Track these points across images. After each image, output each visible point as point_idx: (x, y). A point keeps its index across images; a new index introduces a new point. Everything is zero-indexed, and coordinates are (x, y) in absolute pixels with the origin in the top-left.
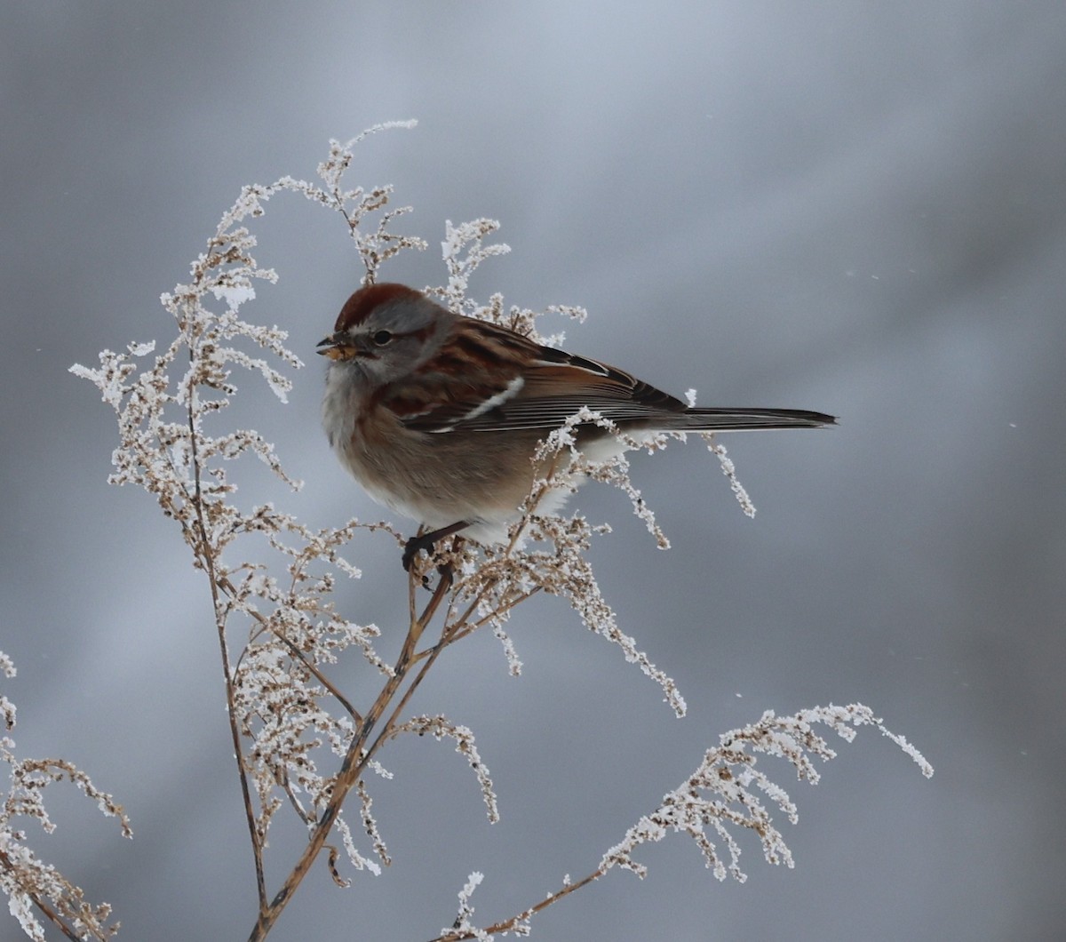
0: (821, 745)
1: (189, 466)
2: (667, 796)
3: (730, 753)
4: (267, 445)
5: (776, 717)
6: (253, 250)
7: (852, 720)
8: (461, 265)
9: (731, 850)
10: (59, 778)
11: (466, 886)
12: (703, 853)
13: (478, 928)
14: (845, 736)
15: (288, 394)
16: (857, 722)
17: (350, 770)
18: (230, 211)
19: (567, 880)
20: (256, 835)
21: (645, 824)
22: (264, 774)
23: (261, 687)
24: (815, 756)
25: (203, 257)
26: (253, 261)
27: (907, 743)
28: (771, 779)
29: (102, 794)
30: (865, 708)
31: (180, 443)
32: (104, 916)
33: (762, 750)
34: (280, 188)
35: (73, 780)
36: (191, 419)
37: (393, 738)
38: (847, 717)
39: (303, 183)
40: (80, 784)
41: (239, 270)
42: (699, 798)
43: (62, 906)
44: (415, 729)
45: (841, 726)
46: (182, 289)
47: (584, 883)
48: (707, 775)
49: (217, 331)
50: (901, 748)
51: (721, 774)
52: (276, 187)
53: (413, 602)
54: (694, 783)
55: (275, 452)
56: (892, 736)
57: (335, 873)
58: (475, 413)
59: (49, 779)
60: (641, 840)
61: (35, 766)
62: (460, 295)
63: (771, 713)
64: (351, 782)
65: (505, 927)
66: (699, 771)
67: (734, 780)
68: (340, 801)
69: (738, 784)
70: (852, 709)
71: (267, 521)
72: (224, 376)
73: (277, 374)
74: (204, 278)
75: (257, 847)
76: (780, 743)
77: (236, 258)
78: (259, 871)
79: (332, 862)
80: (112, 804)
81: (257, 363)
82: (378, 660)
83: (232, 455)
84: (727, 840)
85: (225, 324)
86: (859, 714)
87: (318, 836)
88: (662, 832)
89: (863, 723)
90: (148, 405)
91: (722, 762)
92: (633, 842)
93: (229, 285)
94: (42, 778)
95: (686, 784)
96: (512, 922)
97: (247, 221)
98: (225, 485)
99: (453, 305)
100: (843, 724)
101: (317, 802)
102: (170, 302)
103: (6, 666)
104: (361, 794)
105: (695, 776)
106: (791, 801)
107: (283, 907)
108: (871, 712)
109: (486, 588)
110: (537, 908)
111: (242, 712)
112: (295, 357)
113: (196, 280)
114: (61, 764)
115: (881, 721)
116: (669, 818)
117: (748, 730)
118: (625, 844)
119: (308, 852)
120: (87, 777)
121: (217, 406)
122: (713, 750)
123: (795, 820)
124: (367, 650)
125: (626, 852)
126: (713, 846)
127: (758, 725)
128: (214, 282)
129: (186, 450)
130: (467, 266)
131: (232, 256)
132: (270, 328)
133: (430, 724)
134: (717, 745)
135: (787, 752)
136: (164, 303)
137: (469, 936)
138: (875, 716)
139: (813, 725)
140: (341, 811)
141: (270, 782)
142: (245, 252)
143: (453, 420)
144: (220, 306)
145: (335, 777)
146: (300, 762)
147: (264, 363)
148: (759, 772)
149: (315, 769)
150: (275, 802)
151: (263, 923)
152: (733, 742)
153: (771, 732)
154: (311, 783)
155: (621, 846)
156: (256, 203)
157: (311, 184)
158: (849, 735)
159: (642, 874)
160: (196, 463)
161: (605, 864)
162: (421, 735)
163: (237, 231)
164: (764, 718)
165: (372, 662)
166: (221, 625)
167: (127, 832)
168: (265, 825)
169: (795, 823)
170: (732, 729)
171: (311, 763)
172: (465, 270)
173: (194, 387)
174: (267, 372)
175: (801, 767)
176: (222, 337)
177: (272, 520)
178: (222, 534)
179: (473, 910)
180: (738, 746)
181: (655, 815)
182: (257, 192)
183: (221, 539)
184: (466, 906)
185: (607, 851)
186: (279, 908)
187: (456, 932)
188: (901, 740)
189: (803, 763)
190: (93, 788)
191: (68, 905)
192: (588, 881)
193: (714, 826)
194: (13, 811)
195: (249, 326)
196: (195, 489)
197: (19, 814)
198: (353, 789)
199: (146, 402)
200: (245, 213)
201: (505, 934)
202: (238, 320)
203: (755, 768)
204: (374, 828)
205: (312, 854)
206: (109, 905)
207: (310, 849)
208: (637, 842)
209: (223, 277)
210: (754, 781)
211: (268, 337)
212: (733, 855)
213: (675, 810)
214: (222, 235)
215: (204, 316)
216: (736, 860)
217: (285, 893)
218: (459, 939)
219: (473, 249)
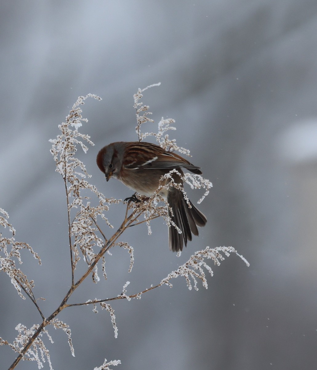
0: (221, 256)
1: (64, 169)
2: (180, 267)
3: (197, 257)
4: (83, 165)
5: (209, 248)
6: (81, 113)
7: (229, 251)
8: (163, 129)
9: (195, 282)
10: (24, 248)
11: (125, 285)
12: (187, 282)
13: (127, 296)
14: (227, 255)
15: (87, 151)
16: (230, 251)
17: (101, 253)
18: (75, 103)
19: (152, 286)
20: (73, 266)
21: (173, 273)
22: (76, 251)
23: (78, 228)
24: (219, 260)
25: (69, 116)
26: (81, 116)
27: (243, 257)
28: (207, 264)
29: (35, 253)
30: (233, 248)
31: (62, 163)
32: (32, 283)
33: (205, 257)
34: (88, 97)
35: (28, 248)
36: (65, 157)
37: (113, 247)
38: (228, 250)
39: (94, 95)
40: (30, 250)
41: (78, 119)
42: (188, 268)
43: (21, 280)
44: (119, 245)
45: (226, 252)
46: (64, 124)
47: (156, 287)
48: (191, 262)
49: (73, 135)
50: (241, 259)
51: (194, 262)
52: (87, 97)
53: (127, 213)
54: (187, 264)
55: (85, 167)
56: (239, 255)
57: (94, 279)
58: (144, 164)
59: (22, 247)
60: (172, 277)
61: (18, 244)
62: (159, 137)
63: (208, 247)
64: (101, 256)
65: (134, 296)
66: (189, 261)
67: (198, 264)
68: (98, 260)
69: (198, 265)
70: (229, 248)
71: (83, 185)
72: (74, 147)
73: (84, 146)
74: (69, 121)
75: (73, 269)
76: (210, 255)
77: (77, 115)
78: (73, 276)
79: (93, 276)
80: (37, 256)
81: (80, 142)
82: (109, 224)
83: (74, 167)
84: (194, 279)
85: (75, 133)
86: (231, 249)
87: (90, 269)
88: (177, 275)
89: (232, 252)
90: (54, 153)
91: (195, 259)
92: (170, 277)
93: (75, 123)
94: (20, 247)
95: (185, 264)
96: (136, 295)
97: (80, 106)
98: (73, 175)
99: (158, 139)
100: (227, 252)
101: (92, 260)
102: (61, 127)
103: (7, 215)
104: (103, 260)
105: (188, 262)
106: (212, 270)
107: (78, 285)
108: (234, 249)
109: (143, 211)
110: (143, 292)
111: (72, 234)
112: (93, 143)
113: (67, 122)
114: (25, 244)
115: (236, 251)
116: (179, 272)
117: (202, 251)
118: (168, 278)
119: (87, 272)
120: (31, 248)
121: (72, 154)
122: (193, 256)
123: (212, 275)
124: (106, 221)
125: (168, 280)
126: (190, 281)
127: (205, 250)
128: (71, 122)
129: (63, 165)
130: (164, 130)
131: (76, 115)
132: (86, 135)
133: (123, 244)
134: (194, 255)
135: (212, 257)
136: (59, 127)
137: (125, 297)
138: (235, 250)
139: (219, 251)
140: (97, 263)
141: (78, 253)
142: (79, 114)
143: (139, 166)
144: (73, 129)
145: (97, 254)
146: (89, 249)
147: (82, 142)
148: (204, 262)
149: (93, 251)
150: (79, 258)
151: (72, 289)
152: (198, 254)
153: (208, 252)
154: (91, 255)
155: (166, 278)
156: (82, 101)
157: (96, 95)
158: (228, 255)
159: (171, 286)
160: (66, 169)
161: (162, 283)
162: (121, 247)
163: (77, 109)
164: (206, 248)
165: (108, 224)
166: (69, 211)
167: (40, 264)
168: (76, 264)
169: (212, 276)
170: (198, 251)
171: (92, 249)
172: (163, 131)
173: (66, 149)
174: (82, 145)
175: (215, 262)
176: (74, 137)
177: (84, 185)
178: (71, 188)
179: (126, 291)
180: (199, 255)
181: (176, 271)
182: (82, 98)
183: (70, 189)
184: (125, 290)
185: (163, 279)
186: (77, 286)
187: (122, 296)
188: (241, 257)
189: (216, 260)
190: (33, 251)
191: (22, 279)
192: (157, 286)
193: (191, 275)
194: (12, 255)
195: (81, 134)
196: (65, 175)
197: (13, 256)
198: (101, 258)
199: (53, 152)
200: (79, 104)
201: (134, 298)
202: (78, 132)
203: (203, 261)
204: (104, 269)
205: (88, 273)
206: (33, 281)
207: (88, 272)
208: (171, 278)
209: (74, 121)
210: (203, 265)
211: (85, 137)
212: (195, 283)
213: (181, 270)
214: (73, 109)
215: (69, 131)
216: (196, 285)
217: (79, 282)
218: (122, 298)
219: (167, 126)
